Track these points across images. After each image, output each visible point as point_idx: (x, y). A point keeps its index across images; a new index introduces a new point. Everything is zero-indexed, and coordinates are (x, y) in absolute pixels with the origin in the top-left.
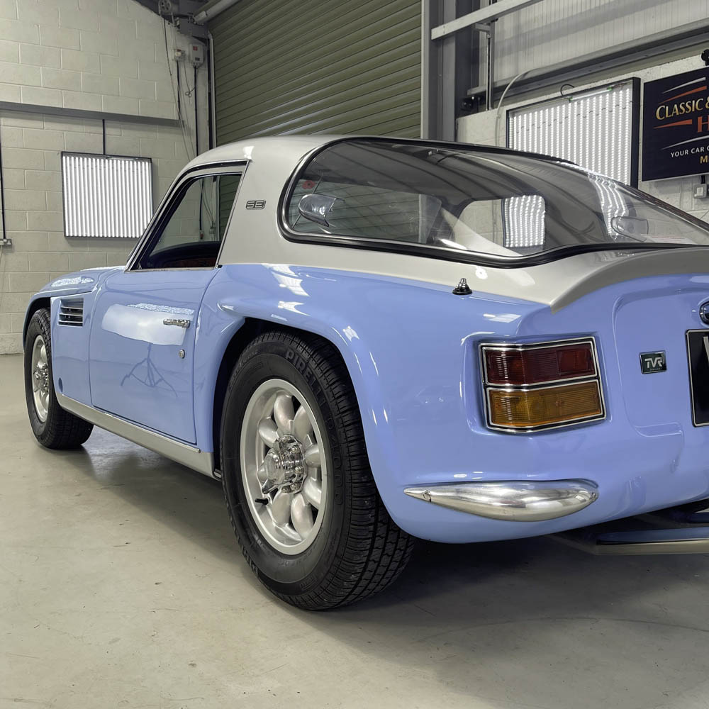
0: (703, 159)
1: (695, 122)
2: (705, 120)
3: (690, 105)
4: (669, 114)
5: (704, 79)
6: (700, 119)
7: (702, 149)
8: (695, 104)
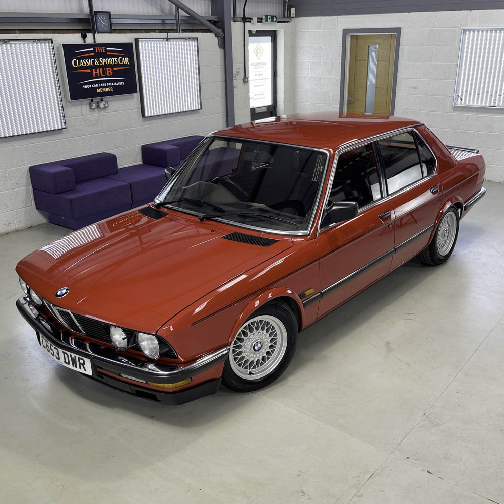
0: (98, 90)
1: (92, 71)
2: (96, 71)
3: (88, 61)
4: (79, 64)
5: (92, 49)
6: (94, 70)
7: (97, 85)
8: (90, 62)
